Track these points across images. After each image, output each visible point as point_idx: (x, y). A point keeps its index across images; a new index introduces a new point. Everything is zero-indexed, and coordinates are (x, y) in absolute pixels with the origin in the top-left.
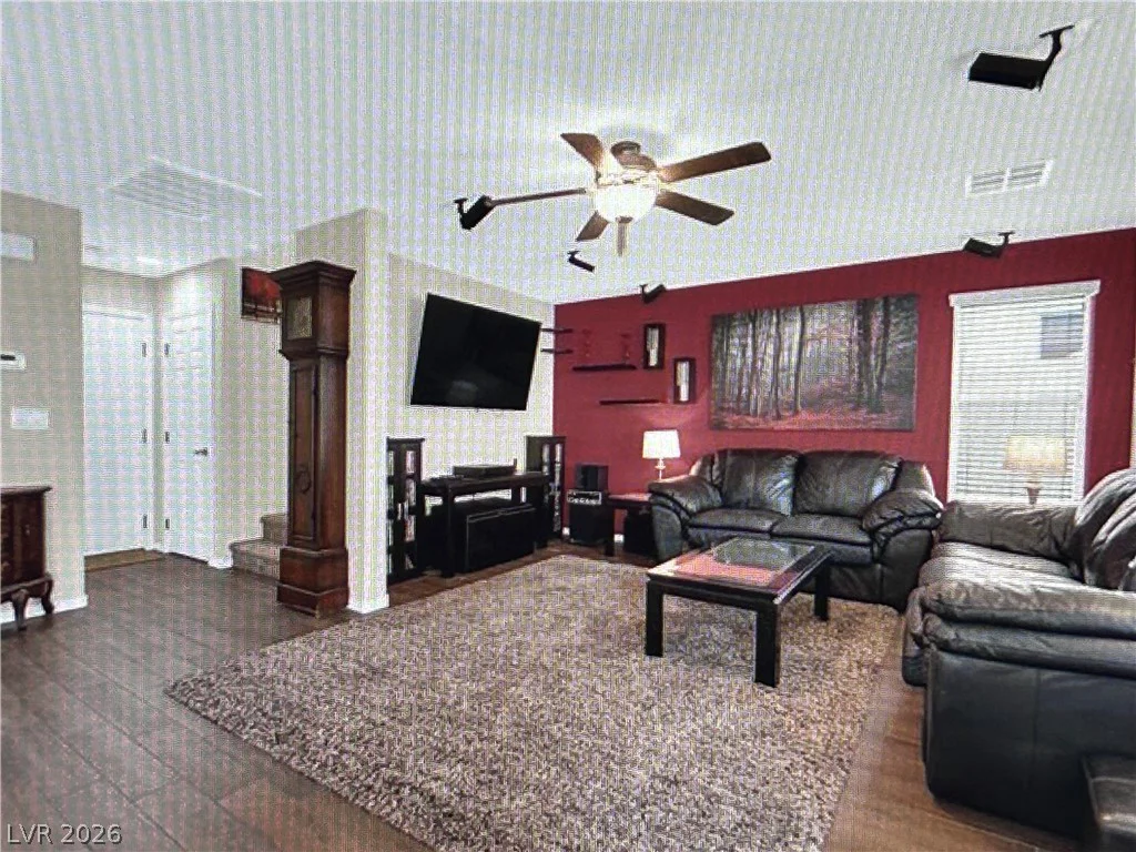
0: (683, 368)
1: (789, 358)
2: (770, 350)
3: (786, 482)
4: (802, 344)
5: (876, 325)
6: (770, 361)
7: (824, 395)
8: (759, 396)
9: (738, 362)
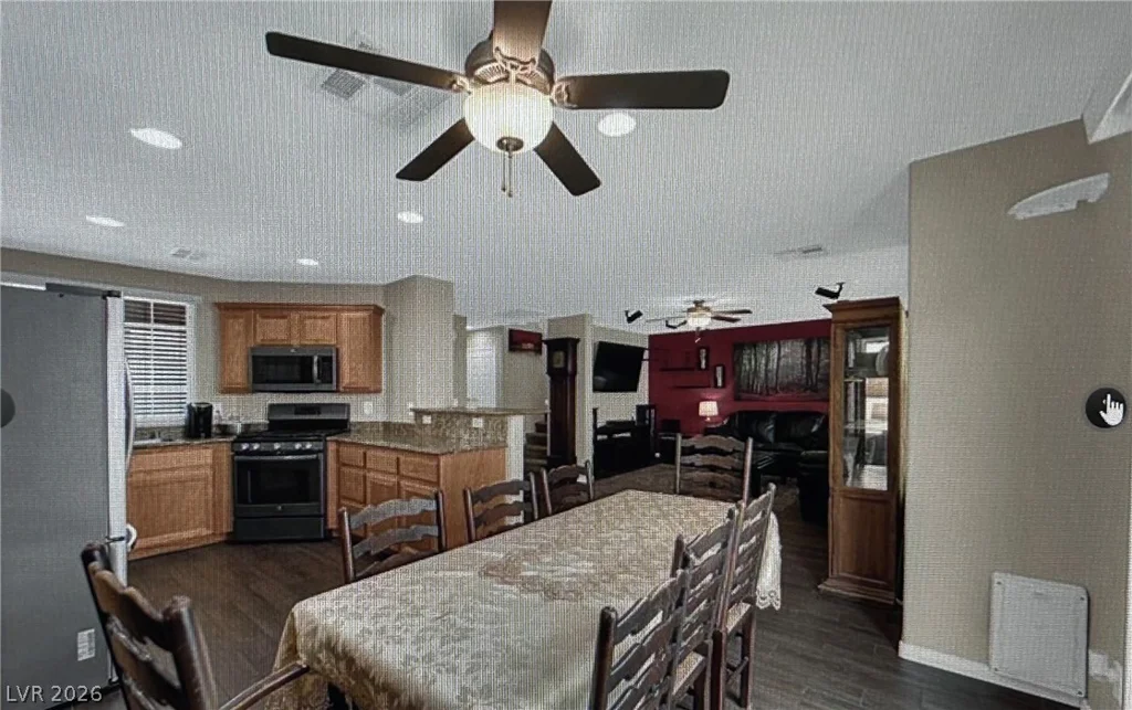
0: (719, 370)
1: (773, 365)
2: (763, 362)
3: (771, 426)
4: (779, 359)
5: (814, 350)
6: (763, 367)
7: (789, 384)
8: (758, 385)
9: (748, 367)
